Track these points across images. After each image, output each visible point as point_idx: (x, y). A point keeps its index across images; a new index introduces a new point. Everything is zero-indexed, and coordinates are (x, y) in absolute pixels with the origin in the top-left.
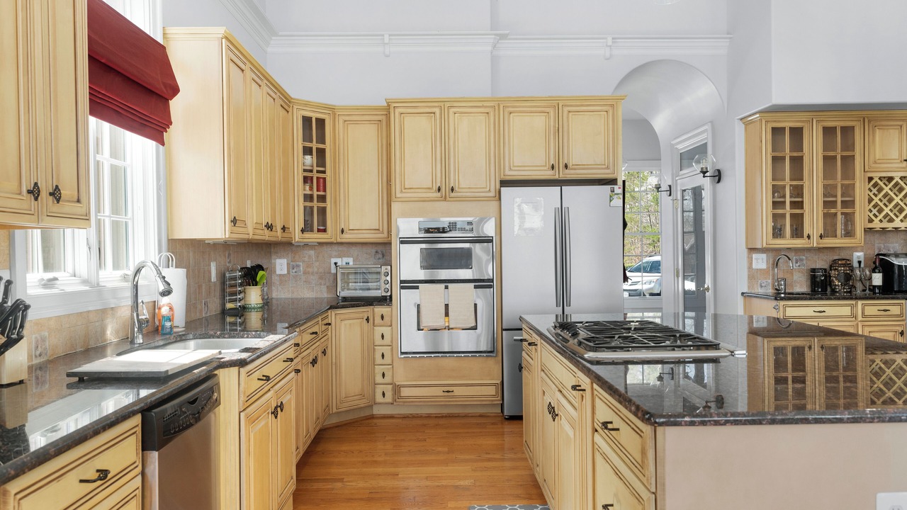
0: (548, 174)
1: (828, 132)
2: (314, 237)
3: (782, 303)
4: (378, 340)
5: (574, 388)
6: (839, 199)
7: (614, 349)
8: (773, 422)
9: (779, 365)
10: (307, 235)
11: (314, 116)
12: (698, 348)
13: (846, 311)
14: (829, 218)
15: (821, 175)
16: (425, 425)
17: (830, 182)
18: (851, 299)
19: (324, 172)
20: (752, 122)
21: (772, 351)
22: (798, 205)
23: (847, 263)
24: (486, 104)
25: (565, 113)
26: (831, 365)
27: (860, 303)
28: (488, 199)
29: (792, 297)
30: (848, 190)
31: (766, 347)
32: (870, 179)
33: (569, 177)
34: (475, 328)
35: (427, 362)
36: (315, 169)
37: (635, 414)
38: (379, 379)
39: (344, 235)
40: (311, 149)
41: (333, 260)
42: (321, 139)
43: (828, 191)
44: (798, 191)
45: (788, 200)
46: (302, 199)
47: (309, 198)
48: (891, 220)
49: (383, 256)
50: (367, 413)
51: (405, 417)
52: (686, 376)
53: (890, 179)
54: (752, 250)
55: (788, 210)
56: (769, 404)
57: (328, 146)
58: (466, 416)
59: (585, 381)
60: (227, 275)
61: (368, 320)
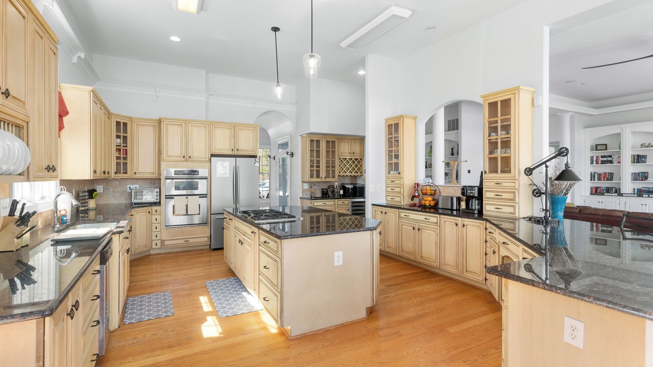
0: (230, 153)
1: (328, 142)
2: (122, 176)
3: (313, 201)
4: (154, 221)
5: (252, 232)
6: (331, 165)
7: (263, 219)
8: (311, 236)
9: (312, 222)
10: (117, 175)
11: (122, 121)
12: (289, 218)
13: (332, 203)
14: (328, 171)
15: (325, 157)
16: (176, 256)
17: (328, 159)
18: (334, 199)
19: (126, 147)
20: (303, 137)
21: (309, 218)
22: (318, 167)
23: (333, 187)
24: (205, 123)
25: (238, 129)
26: (328, 222)
27: (336, 200)
28: (205, 162)
29: (316, 198)
30: (333, 162)
31: (308, 216)
32: (340, 159)
33: (239, 154)
34: (199, 214)
35: (177, 229)
36: (122, 145)
37: (276, 237)
38: (154, 238)
39: (136, 175)
40: (120, 136)
41: (128, 186)
42: (125, 131)
43: (327, 162)
44: (318, 162)
45: (315, 165)
46: (115, 158)
47: (118, 158)
48: (346, 173)
49: (154, 184)
50: (148, 253)
51: (166, 254)
52: (280, 229)
53: (346, 159)
54: (303, 182)
55: (315, 168)
56: (308, 232)
57: (129, 135)
58: (194, 251)
59: (256, 230)
60: (81, 195)
61: (149, 212)
